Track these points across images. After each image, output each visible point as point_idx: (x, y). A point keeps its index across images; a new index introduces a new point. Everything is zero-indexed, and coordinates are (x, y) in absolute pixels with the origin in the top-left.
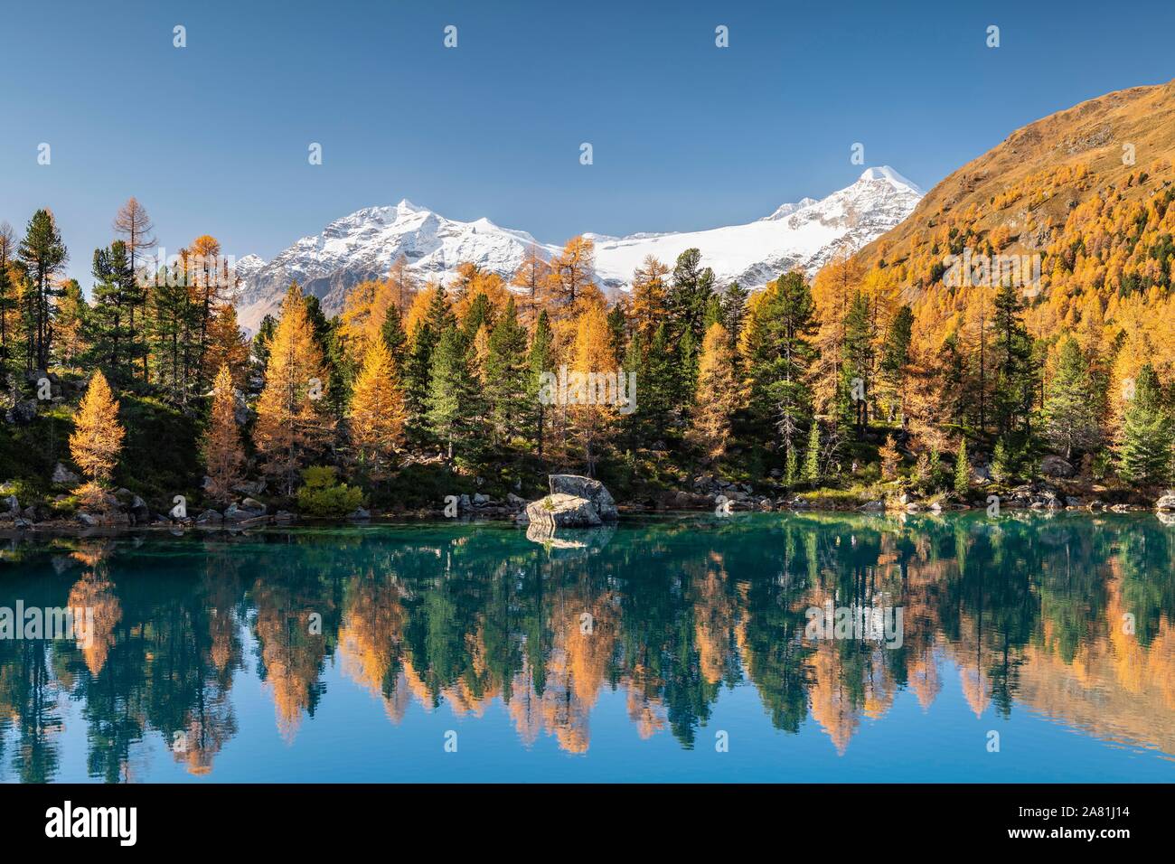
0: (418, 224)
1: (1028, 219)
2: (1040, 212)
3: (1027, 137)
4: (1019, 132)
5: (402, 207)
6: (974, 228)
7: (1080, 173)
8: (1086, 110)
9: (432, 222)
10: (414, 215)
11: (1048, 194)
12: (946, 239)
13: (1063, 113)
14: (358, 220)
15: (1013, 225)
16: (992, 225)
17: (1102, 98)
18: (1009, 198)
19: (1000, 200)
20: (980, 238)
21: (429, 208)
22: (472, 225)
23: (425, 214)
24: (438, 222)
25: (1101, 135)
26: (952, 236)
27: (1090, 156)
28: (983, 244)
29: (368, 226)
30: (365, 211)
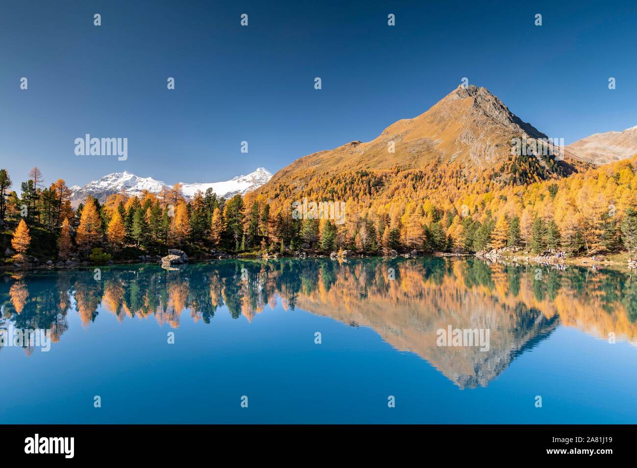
0: (130, 178)
1: (299, 182)
2: (302, 181)
3: (299, 161)
4: (297, 160)
5: (125, 173)
6: (286, 184)
7: (312, 171)
8: (314, 155)
9: (134, 178)
10: (128, 175)
11: (304, 176)
12: (278, 187)
13: (308, 156)
14: (111, 177)
15: (296, 184)
16: (290, 183)
17: (318, 153)
18: (295, 177)
19: (292, 177)
20: (287, 187)
21: (133, 173)
22: (146, 179)
23: (132, 176)
24: (136, 178)
25: (317, 162)
26: (280, 186)
27: (315, 167)
28: (288, 189)
29: (114, 178)
30: (113, 174)
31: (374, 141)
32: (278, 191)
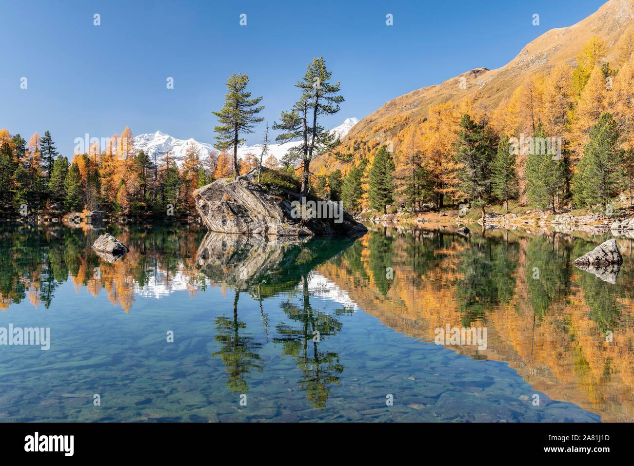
0: (164, 141)
1: (384, 136)
2: (388, 133)
3: (391, 104)
4: (388, 102)
5: (157, 134)
6: (363, 140)
7: (404, 118)
8: (414, 94)
9: (170, 140)
10: (162, 137)
11: (392, 127)
12: (353, 144)
13: (405, 95)
14: (139, 139)
15: (378, 139)
16: (370, 139)
17: (420, 90)
18: (377, 128)
19: (374, 129)
20: (365, 144)
21: (169, 134)
22: (186, 141)
23: (167, 137)
24: (171, 140)
25: (416, 104)
26: (355, 143)
27: (410, 111)
28: (366, 146)
29: (143, 141)
30: (142, 135)
31: (505, 66)
32: (352, 151)
